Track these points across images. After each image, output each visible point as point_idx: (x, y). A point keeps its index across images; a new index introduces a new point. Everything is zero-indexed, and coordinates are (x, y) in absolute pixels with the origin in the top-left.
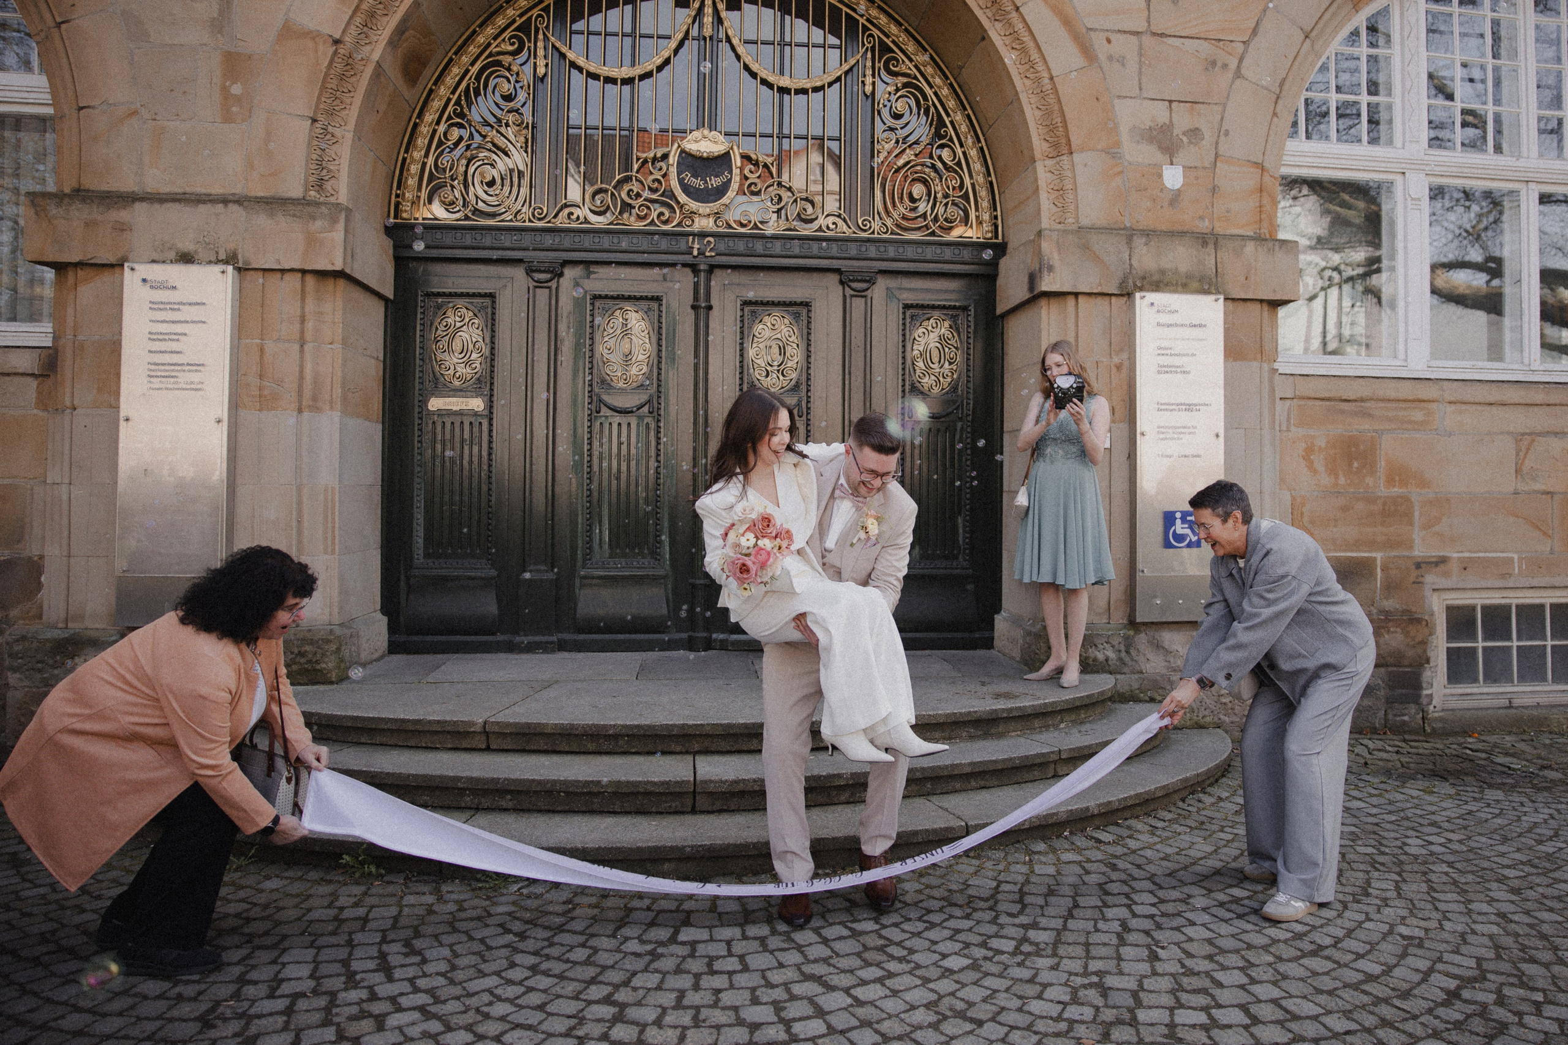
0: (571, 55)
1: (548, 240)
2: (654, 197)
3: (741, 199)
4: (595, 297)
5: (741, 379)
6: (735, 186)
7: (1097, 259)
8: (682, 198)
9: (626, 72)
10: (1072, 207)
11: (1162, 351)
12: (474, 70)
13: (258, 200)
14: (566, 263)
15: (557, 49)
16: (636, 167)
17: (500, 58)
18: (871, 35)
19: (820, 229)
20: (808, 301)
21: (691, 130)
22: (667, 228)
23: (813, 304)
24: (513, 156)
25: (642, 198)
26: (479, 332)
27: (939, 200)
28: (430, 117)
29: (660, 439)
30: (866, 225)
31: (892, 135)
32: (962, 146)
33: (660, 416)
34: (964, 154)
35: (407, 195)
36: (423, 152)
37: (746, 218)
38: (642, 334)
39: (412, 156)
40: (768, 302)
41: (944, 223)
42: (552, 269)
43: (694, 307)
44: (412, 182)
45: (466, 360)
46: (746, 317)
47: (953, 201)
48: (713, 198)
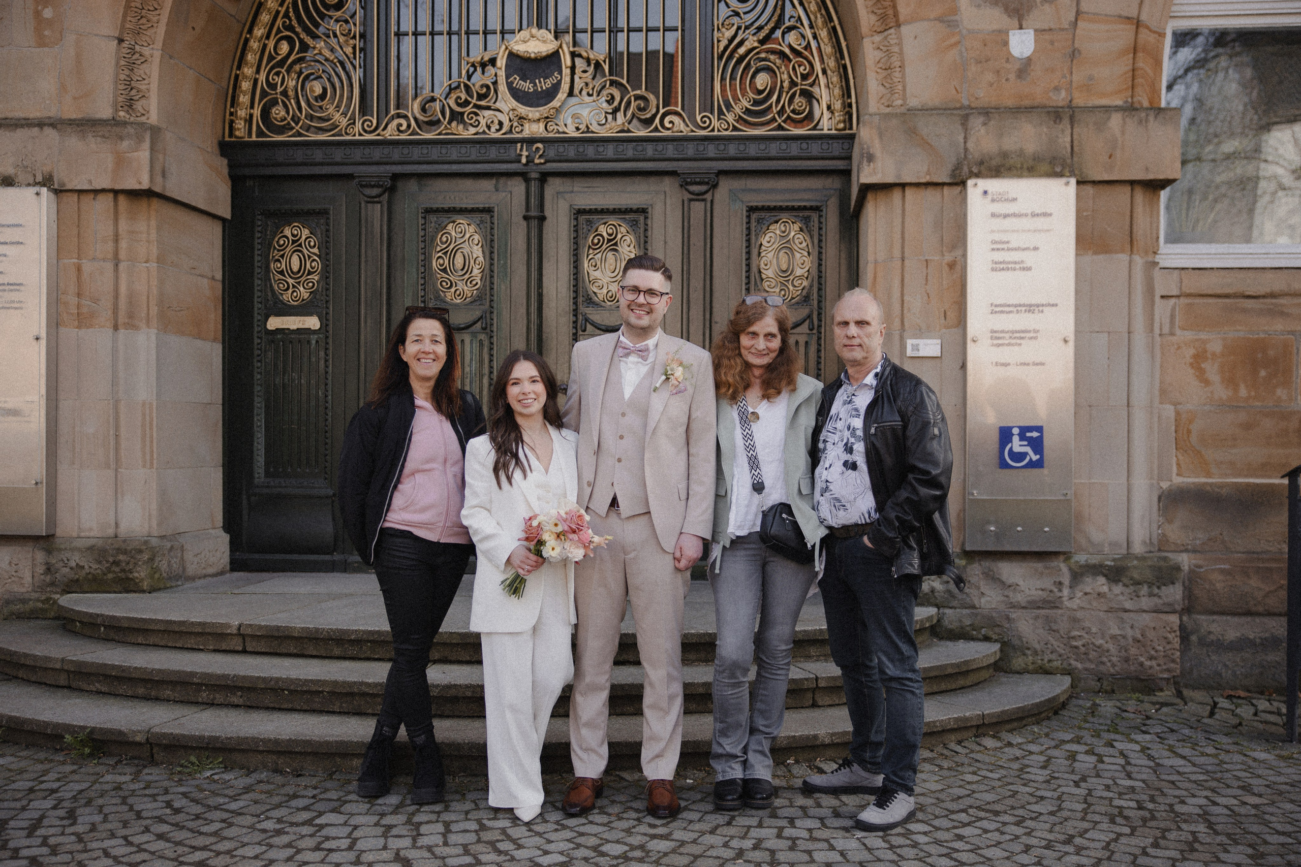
1: (377, 154)
2: (484, 103)
3: (573, 100)
4: (429, 211)
5: (576, 292)
6: (565, 86)
7: (926, 144)
8: (512, 102)
10: (900, 87)
11: (998, 246)
13: (71, 123)
14: (395, 177)
16: (464, 72)
19: (656, 129)
20: (645, 207)
21: (521, 29)
22: (498, 135)
23: (650, 210)
24: (344, 68)
25: (471, 105)
26: (316, 250)
27: (786, 89)
28: (259, 32)
29: (492, 355)
30: (705, 122)
31: (736, 20)
32: (811, 27)
33: (492, 331)
34: (815, 37)
35: (239, 113)
36: (255, 69)
37: (576, 121)
38: (475, 247)
39: (243, 73)
40: (602, 209)
41: (791, 114)
42: (381, 183)
43: (526, 218)
44: (244, 99)
45: (303, 279)
46: (580, 226)
47: (801, 89)
48: (542, 101)
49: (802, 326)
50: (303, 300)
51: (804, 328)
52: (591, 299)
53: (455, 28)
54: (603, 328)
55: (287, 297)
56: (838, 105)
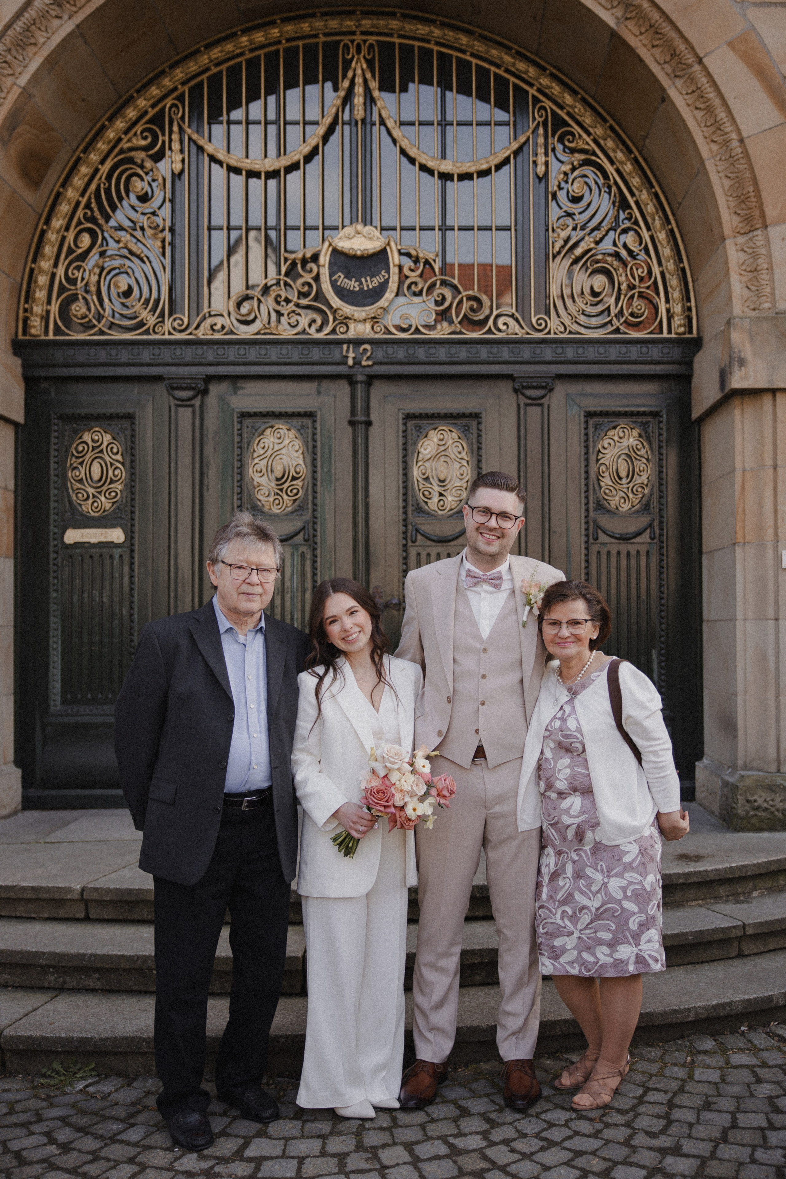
0: (210, 148)
1: (189, 354)
2: (304, 302)
3: (401, 300)
4: (244, 415)
5: (405, 500)
6: (393, 285)
8: (336, 302)
9: (272, 163)
12: (105, 169)
14: (209, 379)
15: (195, 142)
16: (284, 269)
17: (132, 154)
18: (545, 109)
19: (490, 331)
20: (478, 411)
21: (343, 227)
22: (321, 336)
23: (483, 415)
24: (150, 262)
25: (293, 303)
26: (119, 457)
27: (623, 292)
28: (57, 223)
29: (316, 569)
30: (540, 325)
31: (569, 221)
32: (649, 229)
33: (316, 543)
34: (652, 238)
35: (35, 309)
36: (52, 262)
37: (407, 321)
38: (296, 454)
39: (39, 267)
40: (433, 414)
41: (630, 318)
42: (194, 385)
43: (352, 423)
44: (40, 295)
45: (104, 488)
46: (409, 432)
47: (639, 292)
48: (369, 300)
49: (643, 535)
50: (104, 511)
51: (645, 537)
52: (421, 508)
53: (272, 222)
54: (435, 538)
55: (87, 507)
56: (678, 309)
